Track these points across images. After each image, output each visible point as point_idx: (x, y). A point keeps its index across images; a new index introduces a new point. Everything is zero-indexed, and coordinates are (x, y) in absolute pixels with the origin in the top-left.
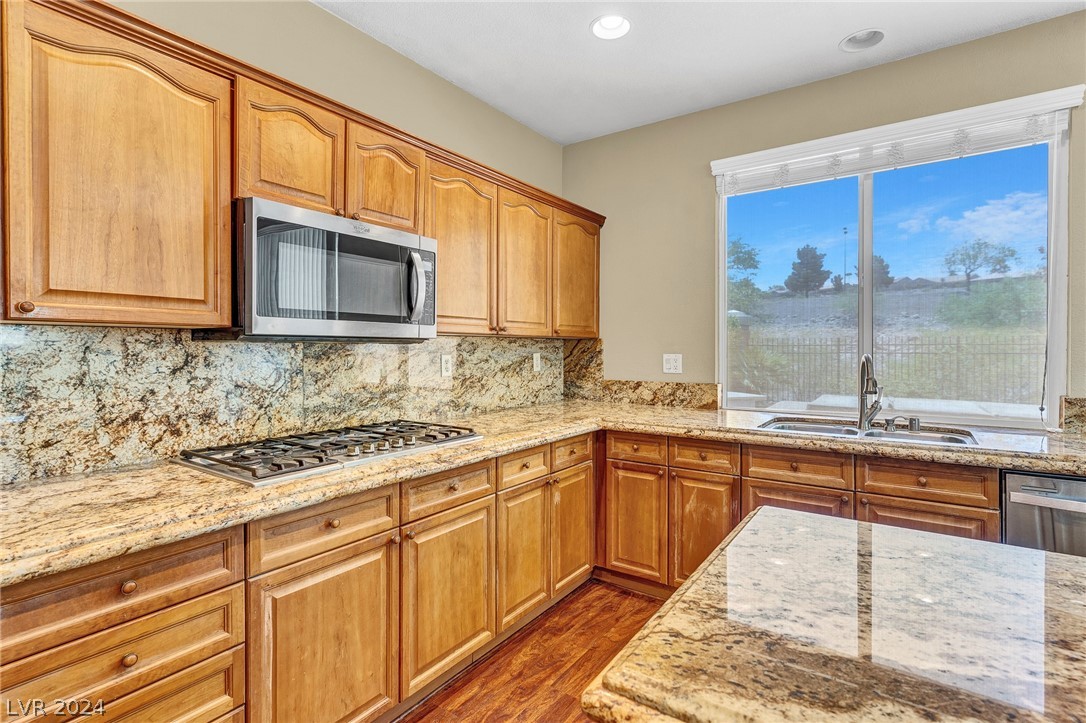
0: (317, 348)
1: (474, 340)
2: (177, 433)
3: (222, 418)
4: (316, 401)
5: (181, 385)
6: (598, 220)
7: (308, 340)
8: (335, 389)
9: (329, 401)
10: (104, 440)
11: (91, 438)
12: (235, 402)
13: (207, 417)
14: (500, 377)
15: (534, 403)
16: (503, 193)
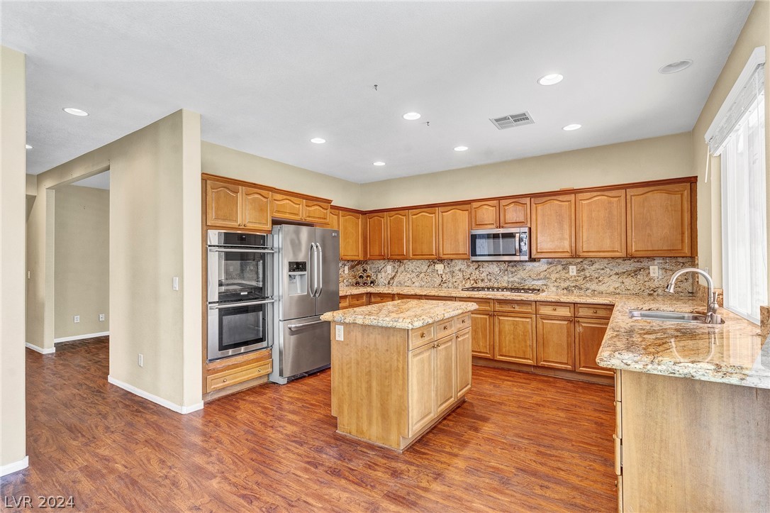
1: (593, 260)
3: (486, 281)
4: (512, 279)
6: (693, 180)
8: (519, 276)
9: (517, 280)
11: (462, 282)
12: (489, 277)
13: (482, 280)
14: (614, 277)
15: (650, 295)
16: (580, 196)
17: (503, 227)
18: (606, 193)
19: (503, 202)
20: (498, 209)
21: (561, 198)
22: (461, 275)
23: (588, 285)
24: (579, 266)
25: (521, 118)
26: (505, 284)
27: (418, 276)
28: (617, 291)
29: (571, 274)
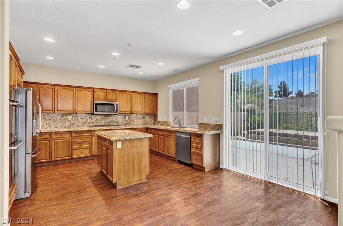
0: (106, 115)
2: (90, 124)
3: (95, 123)
4: (106, 122)
5: (90, 119)
6: (157, 94)
7: (105, 115)
8: (109, 120)
10: (83, 124)
12: (96, 121)
13: (93, 123)
14: (138, 120)
15: (146, 124)
16: (133, 93)
17: (107, 101)
18: (140, 94)
19: (108, 91)
20: (106, 93)
21: (128, 93)
22: (82, 121)
23: (131, 123)
24: (129, 116)
25: (138, 67)
26: (103, 124)
27: (54, 122)
28: (138, 124)
29: (126, 119)
